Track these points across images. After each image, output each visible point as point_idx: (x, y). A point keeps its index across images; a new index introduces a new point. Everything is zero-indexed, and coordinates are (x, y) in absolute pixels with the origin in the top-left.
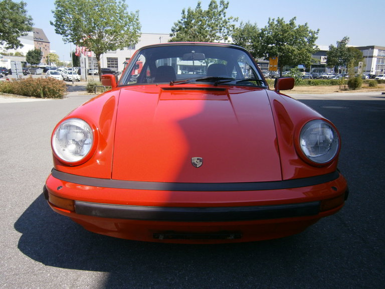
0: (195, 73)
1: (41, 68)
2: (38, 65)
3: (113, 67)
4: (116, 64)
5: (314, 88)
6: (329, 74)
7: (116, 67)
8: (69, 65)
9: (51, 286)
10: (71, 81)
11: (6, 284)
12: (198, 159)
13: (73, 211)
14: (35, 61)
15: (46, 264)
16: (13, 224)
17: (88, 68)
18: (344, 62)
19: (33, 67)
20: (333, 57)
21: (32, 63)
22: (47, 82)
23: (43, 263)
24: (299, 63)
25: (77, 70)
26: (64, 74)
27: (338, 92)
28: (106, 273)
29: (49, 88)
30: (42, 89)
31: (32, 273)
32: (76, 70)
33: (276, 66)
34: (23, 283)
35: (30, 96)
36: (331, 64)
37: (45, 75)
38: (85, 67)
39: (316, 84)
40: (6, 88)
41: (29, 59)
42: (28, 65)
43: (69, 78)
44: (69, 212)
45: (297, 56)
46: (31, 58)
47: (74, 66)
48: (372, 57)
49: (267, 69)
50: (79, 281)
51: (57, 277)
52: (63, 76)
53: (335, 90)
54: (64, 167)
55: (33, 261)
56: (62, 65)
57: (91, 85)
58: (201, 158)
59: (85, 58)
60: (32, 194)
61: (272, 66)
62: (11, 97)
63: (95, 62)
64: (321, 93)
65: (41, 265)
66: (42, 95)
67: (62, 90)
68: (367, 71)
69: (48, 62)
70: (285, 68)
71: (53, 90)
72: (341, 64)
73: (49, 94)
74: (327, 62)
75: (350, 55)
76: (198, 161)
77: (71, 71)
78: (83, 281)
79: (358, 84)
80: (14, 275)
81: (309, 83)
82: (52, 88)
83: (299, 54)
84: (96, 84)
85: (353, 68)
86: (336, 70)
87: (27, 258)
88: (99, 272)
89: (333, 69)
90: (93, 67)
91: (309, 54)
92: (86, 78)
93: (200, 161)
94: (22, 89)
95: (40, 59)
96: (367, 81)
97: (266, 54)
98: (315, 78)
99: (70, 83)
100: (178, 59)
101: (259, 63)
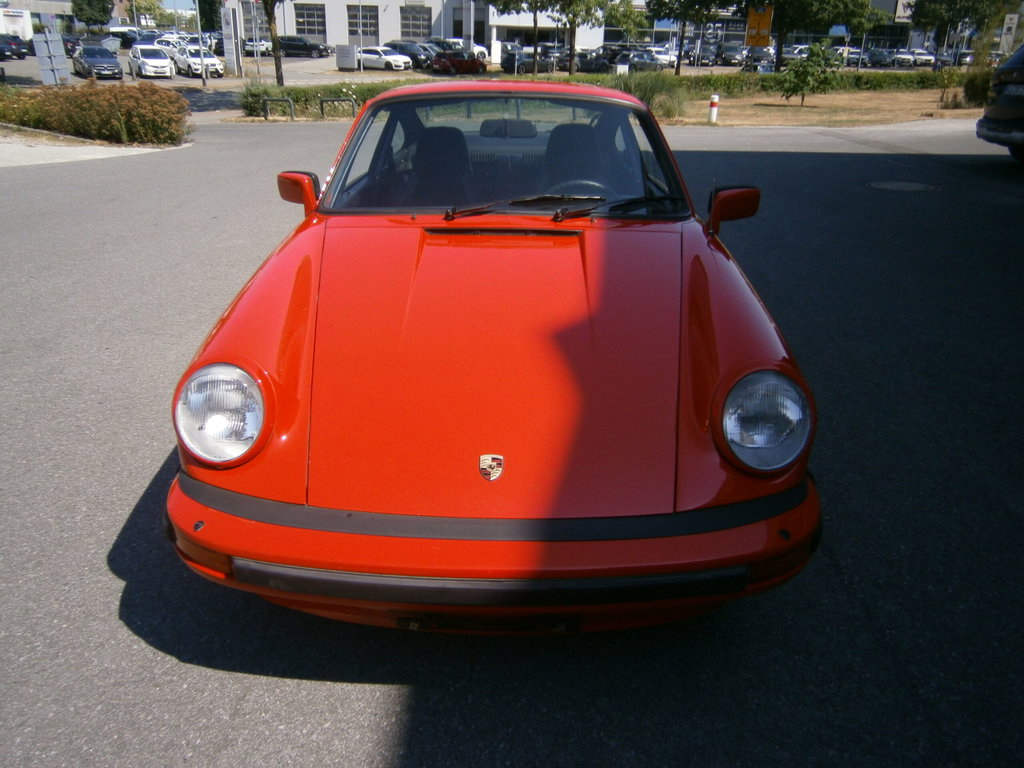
0: (539, 50)
1: (115, 35)
2: (104, 27)
3: (311, 32)
4: (319, 24)
5: (870, 99)
6: (918, 52)
7: (320, 32)
8: (189, 24)
9: (191, 711)
10: (199, 76)
11: (99, 707)
12: (494, 459)
13: (231, 575)
14: (97, 15)
17: (242, 34)
19: (93, 33)
20: (931, 2)
21: (89, 22)
22: (137, 100)
24: (833, 22)
25: (214, 41)
26: (178, 56)
27: (931, 115)
29: (141, 116)
30: (123, 118)
31: (150, 680)
32: (210, 41)
33: (765, 32)
34: (135, 704)
35: (92, 137)
36: (925, 24)
37: (126, 55)
38: (236, 37)
39: (874, 85)
40: (26, 112)
41: (81, 10)
42: (79, 26)
43: (193, 67)
44: (222, 576)
45: (829, 3)
46: (86, 7)
47: (204, 29)
49: (740, 38)
50: (248, 701)
51: (203, 692)
52: (175, 63)
53: (924, 112)
54: (205, 471)
55: (149, 651)
56: (167, 22)
57: (253, 95)
58: (501, 457)
59: (234, 11)
61: (754, 32)
62: (44, 139)
63: (260, 18)
64: (882, 122)
66: (124, 137)
67: (176, 121)
69: (133, 15)
70: (792, 35)
71: (154, 121)
73: (142, 130)
74: (912, 17)
76: (494, 464)
77: (197, 47)
78: (256, 702)
80: (114, 685)
81: (859, 83)
82: (150, 115)
84: (266, 93)
86: (939, 41)
89: (932, 35)
90: (257, 34)
92: (240, 68)
93: (499, 465)
94: (70, 117)
95: (112, 9)
98: (876, 64)
99: (196, 83)
100: (492, 9)
101: (723, 21)
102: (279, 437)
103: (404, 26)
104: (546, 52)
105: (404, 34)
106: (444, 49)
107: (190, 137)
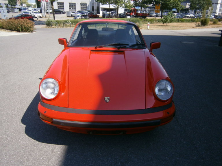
0: (111, 13)
1: (18, 8)
2: (15, 6)
3: (61, 8)
4: (63, 7)
6: (191, 15)
7: (63, 8)
8: (34, 6)
9: (43, 152)
10: (36, 18)
11: (23, 151)
12: (108, 98)
13: (52, 123)
14: (14, 4)
15: (39, 142)
16: (21, 120)
18: (200, 7)
19: (13, 8)
20: (194, 4)
21: (12, 5)
22: (23, 23)
23: (38, 141)
24: (173, 8)
26: (32, 13)
27: (194, 28)
28: (67, 146)
29: (24, 26)
30: (20, 26)
31: (34, 146)
32: (39, 10)
33: (159, 10)
34: (31, 151)
35: (13, 31)
36: (192, 9)
37: (20, 13)
38: (45, 9)
39: (182, 21)
41: (10, 3)
42: (9, 6)
43: (35, 15)
44: (50, 123)
45: (172, 4)
46: (11, 2)
47: (37, 7)
48: (217, 4)
49: (153, 11)
50: (55, 150)
51: (45, 148)
53: (192, 27)
54: (46, 101)
55: (33, 140)
56: (29, 6)
57: (48, 22)
59: (44, 3)
60: (27, 102)
61: (156, 10)
62: (2, 31)
63: (50, 5)
64: (184, 29)
65: (37, 142)
66: (21, 31)
67: (32, 27)
68: (213, 13)
69: (21, 4)
70: (164, 10)
71: (27, 27)
72: (198, 9)
73: (24, 29)
74: (190, 7)
75: (204, 3)
76: (108, 99)
77: (36, 11)
78: (57, 150)
79: (207, 23)
80: (26, 147)
81: (178, 21)
83: (173, 3)
84: (51, 21)
85: (205, 11)
86: (195, 12)
87: (30, 139)
88: (63, 146)
89: (194, 11)
90: (49, 8)
91: (179, 3)
92: (45, 16)
94: (8, 26)
95: (17, 3)
96: (213, 20)
97: (153, 2)
100: (100, 4)
101: (149, 7)
102: (62, 94)
103: (81, 7)
104: (112, 13)
105: (81, 9)
106: (90, 12)
107: (35, 31)
